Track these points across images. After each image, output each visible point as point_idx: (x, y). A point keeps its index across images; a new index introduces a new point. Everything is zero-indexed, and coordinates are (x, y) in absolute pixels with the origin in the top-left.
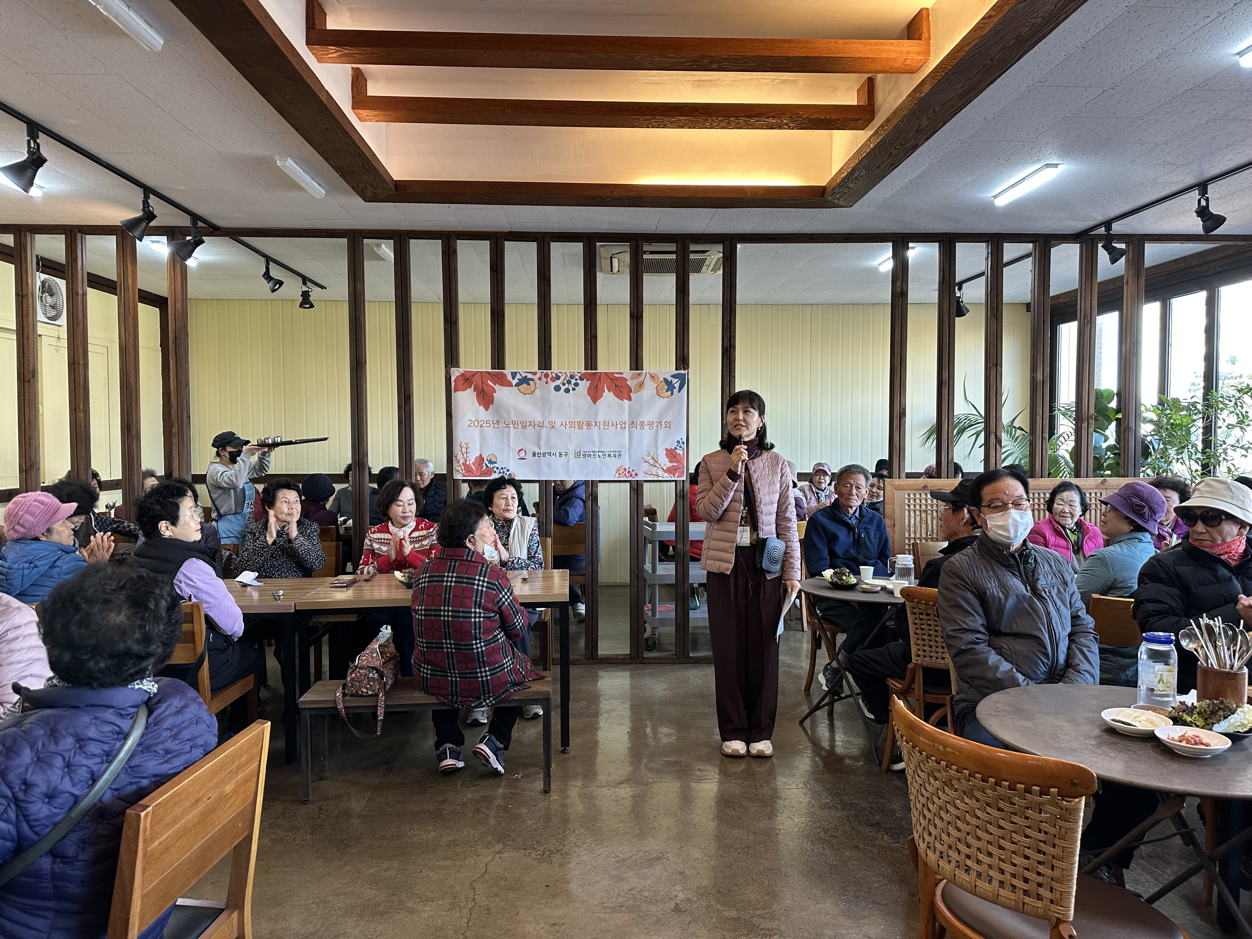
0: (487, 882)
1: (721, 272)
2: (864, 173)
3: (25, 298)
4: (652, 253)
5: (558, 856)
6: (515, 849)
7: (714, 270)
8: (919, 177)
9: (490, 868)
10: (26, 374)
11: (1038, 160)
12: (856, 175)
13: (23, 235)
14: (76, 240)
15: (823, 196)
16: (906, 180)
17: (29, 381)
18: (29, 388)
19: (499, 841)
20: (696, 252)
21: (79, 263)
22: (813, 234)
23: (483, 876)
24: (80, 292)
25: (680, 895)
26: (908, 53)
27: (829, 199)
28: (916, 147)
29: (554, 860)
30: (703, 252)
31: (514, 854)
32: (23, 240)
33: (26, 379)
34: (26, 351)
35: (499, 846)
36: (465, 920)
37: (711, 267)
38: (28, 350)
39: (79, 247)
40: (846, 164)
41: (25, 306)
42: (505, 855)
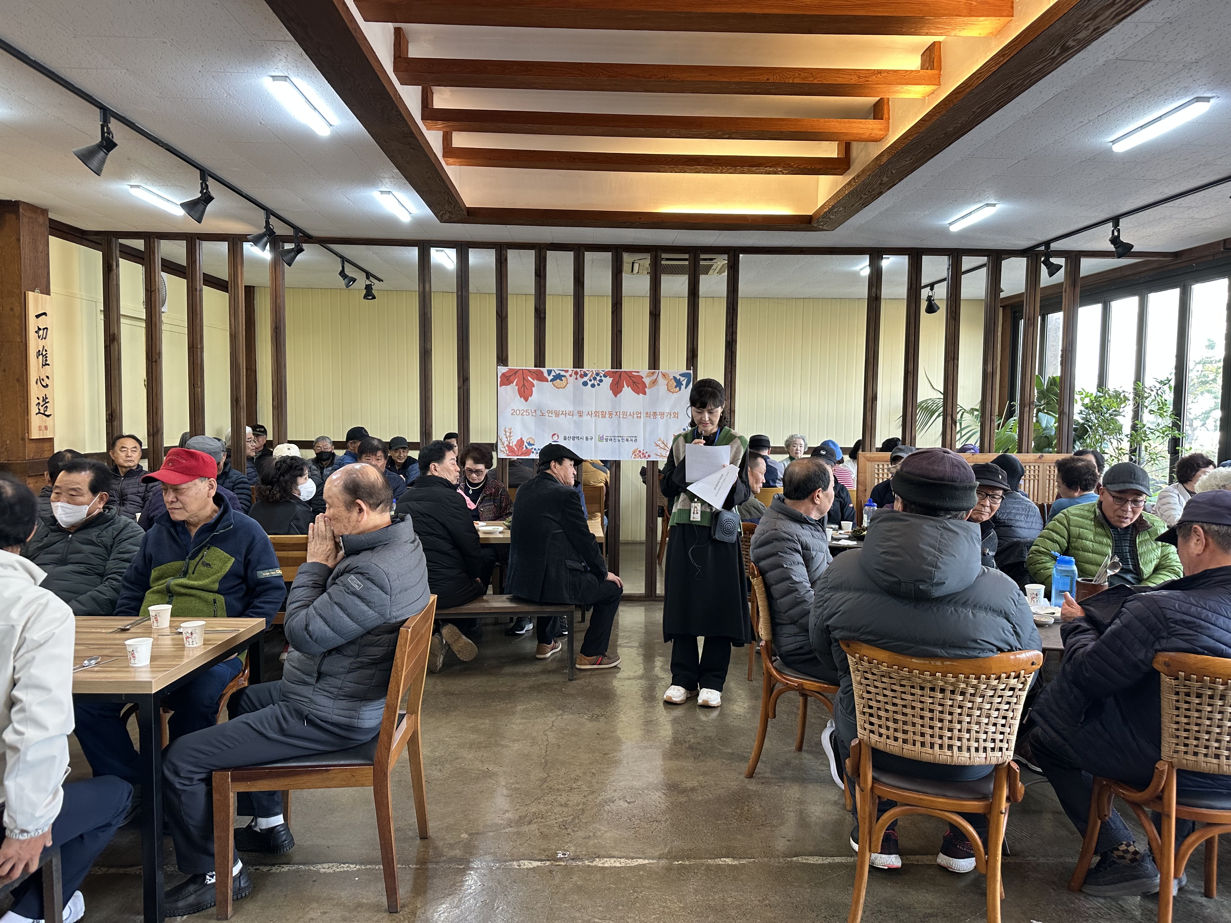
0: (555, 731)
1: (726, 273)
2: (841, 209)
3: (153, 293)
4: (668, 259)
5: (603, 717)
6: (572, 713)
7: (720, 272)
8: (887, 210)
9: (555, 724)
10: (154, 355)
11: (980, 201)
12: (835, 210)
13: (152, 240)
14: (195, 246)
15: (810, 223)
16: (877, 213)
17: (156, 361)
18: (156, 366)
19: (559, 709)
20: (705, 260)
21: (198, 265)
22: (803, 248)
23: (551, 728)
24: (198, 288)
25: (692, 740)
26: (873, 129)
27: (815, 225)
28: (881, 193)
29: (601, 720)
30: (711, 259)
31: (571, 716)
32: (152, 245)
33: (154, 360)
34: (154, 337)
35: (561, 712)
36: (543, 751)
37: (717, 271)
38: (156, 336)
39: (198, 251)
40: (827, 201)
41: (153, 299)
42: (565, 717)
